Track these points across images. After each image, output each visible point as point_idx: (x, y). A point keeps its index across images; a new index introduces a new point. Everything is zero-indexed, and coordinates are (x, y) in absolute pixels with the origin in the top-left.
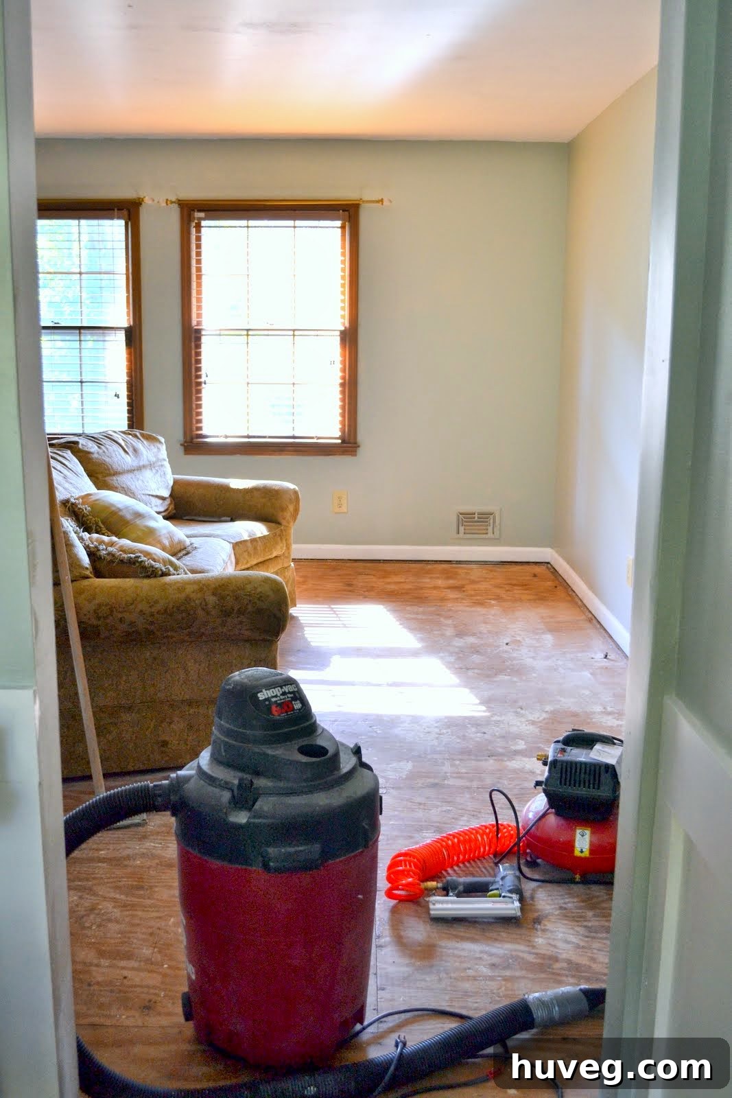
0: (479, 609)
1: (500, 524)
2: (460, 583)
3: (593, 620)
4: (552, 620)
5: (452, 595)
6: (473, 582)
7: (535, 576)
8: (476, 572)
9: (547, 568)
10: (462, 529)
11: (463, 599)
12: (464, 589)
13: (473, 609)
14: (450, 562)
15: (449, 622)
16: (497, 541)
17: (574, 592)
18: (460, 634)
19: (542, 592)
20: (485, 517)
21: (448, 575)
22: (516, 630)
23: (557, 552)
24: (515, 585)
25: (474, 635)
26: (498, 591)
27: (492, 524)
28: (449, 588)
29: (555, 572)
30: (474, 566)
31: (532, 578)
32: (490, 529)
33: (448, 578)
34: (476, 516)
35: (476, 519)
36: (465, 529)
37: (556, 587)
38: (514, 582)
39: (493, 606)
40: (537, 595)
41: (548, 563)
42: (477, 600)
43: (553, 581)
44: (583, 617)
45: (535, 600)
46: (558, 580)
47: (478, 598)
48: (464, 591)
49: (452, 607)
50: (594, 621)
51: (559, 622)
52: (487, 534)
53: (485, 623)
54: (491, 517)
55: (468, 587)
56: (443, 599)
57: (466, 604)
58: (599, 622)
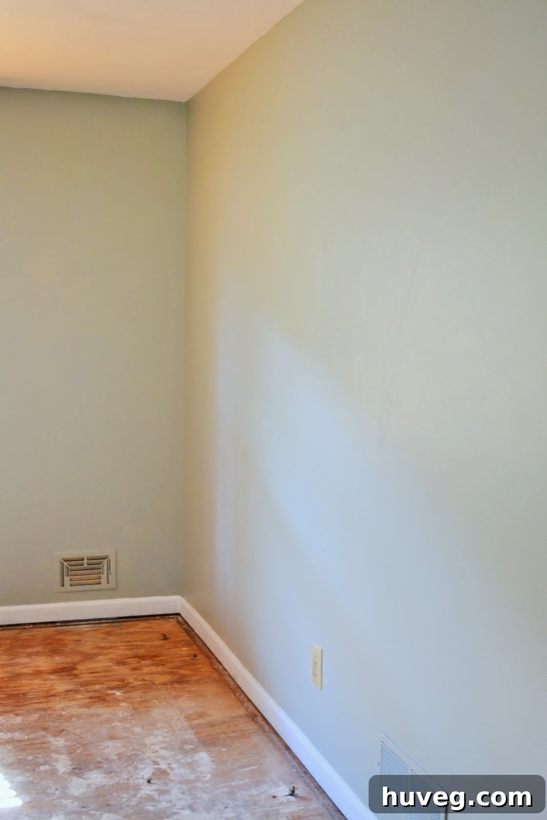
0: (100, 710)
1: (116, 571)
2: (69, 660)
3: (256, 716)
4: (201, 721)
5: (61, 685)
6: (88, 657)
7: (165, 638)
8: (90, 640)
9: (178, 622)
10: (67, 579)
11: (76, 691)
12: (76, 672)
13: (92, 711)
14: (53, 624)
15: (59, 742)
16: (113, 592)
17: (220, 663)
18: (79, 769)
19: (179, 668)
20: (96, 563)
21: (54, 647)
22: (157, 748)
23: (189, 601)
24: (143, 658)
25: (98, 766)
26: (123, 671)
27: (105, 572)
28: (54, 672)
29: (188, 630)
30: (84, 628)
31: (162, 642)
32: (104, 577)
33: (54, 652)
34: (85, 561)
35: (85, 565)
36: (71, 580)
37: (195, 656)
38: (141, 652)
39: (117, 701)
40: (175, 674)
41: (178, 614)
42: (96, 691)
43: (189, 645)
44: (242, 711)
45: (172, 683)
46: (195, 643)
47: (97, 687)
48: (76, 676)
49: (63, 709)
50: (259, 719)
51: (212, 725)
52: (100, 583)
53: (112, 738)
54: (105, 561)
55: (81, 668)
56: (49, 695)
57: (80, 702)
58: (265, 719)
